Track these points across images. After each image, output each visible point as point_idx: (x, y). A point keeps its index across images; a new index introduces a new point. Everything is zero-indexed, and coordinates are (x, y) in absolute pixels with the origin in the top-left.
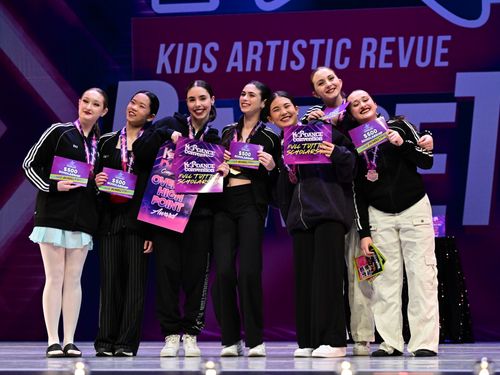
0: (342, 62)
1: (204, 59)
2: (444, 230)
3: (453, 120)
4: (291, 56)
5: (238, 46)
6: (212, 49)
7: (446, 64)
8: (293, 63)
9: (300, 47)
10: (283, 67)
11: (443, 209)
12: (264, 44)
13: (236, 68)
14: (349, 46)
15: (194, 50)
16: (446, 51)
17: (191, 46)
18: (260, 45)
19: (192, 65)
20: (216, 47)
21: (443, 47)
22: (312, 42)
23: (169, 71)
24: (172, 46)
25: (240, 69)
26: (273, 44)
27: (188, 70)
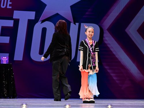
2: (8, 61)
3: (12, 26)
7: (11, 7)
11: (8, 54)
16: (11, 3)
21: (10, 2)
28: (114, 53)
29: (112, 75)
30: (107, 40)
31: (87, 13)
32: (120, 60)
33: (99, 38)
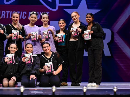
0: (24, 17)
14: (26, 14)
26: (8, 12)
28: (122, 49)
29: (121, 65)
30: (116, 40)
31: (102, 21)
32: (126, 54)
33: (110, 39)
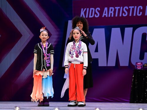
1: (95, 13)
4: (123, 12)
5: (106, 9)
6: (98, 10)
8: (123, 14)
9: (126, 9)
10: (120, 15)
12: (114, 8)
13: (106, 16)
15: (92, 10)
17: (91, 9)
18: (113, 8)
19: (92, 15)
20: (99, 9)
22: (130, 7)
23: (84, 17)
24: (85, 9)
25: (107, 16)
27: (90, 16)
